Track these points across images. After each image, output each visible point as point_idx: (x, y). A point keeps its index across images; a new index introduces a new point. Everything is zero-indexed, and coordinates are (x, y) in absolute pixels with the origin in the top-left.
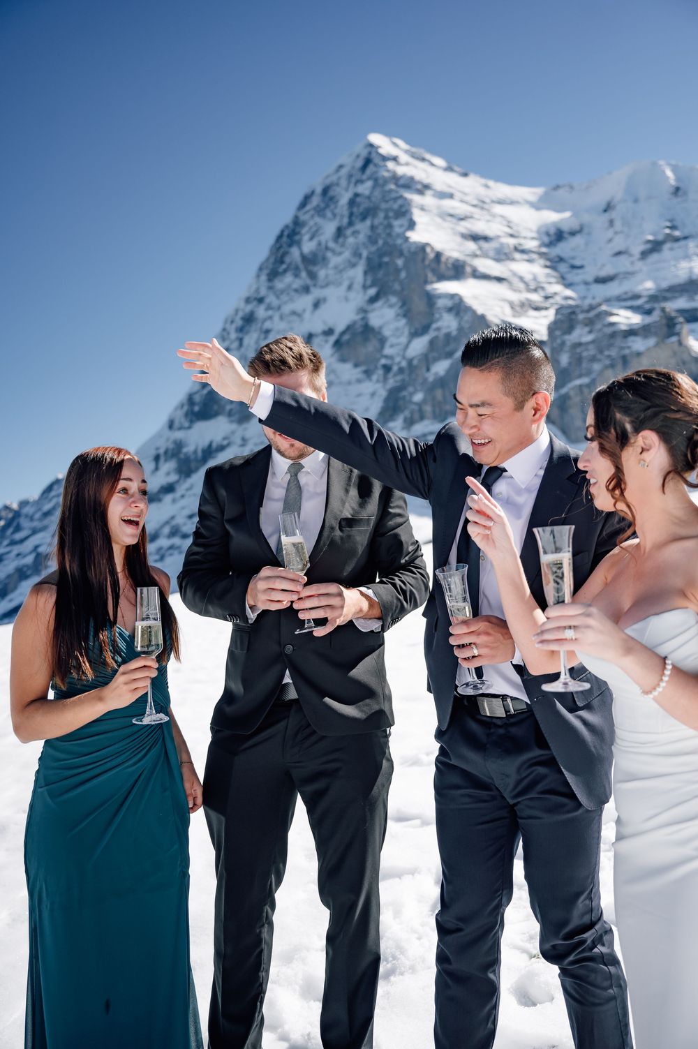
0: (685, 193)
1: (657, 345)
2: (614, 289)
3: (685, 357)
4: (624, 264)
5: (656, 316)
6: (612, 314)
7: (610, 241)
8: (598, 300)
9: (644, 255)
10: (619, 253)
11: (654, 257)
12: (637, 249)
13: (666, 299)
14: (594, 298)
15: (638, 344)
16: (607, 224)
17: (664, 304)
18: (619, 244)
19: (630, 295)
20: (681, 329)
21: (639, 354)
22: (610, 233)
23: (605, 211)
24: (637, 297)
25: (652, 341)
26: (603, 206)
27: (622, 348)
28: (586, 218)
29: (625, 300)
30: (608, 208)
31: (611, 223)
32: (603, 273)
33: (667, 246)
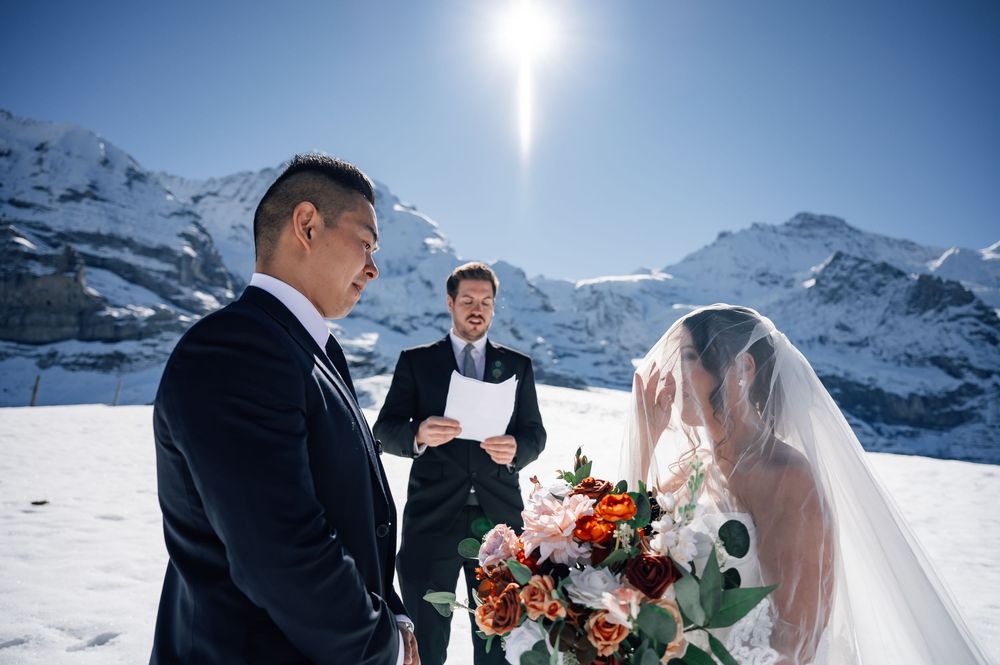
0: (112, 167)
1: (55, 274)
2: (26, 215)
3: (78, 292)
4: (40, 198)
5: (60, 251)
6: (18, 235)
7: (35, 175)
8: (7, 218)
9: (63, 199)
10: (40, 188)
11: (72, 204)
12: (58, 192)
13: (73, 241)
14: (4, 215)
15: (37, 269)
16: (35, 161)
17: (69, 244)
18: (42, 180)
19: (40, 225)
20: (80, 269)
21: (35, 277)
22: (37, 169)
23: (37, 149)
24: (48, 229)
25: (50, 270)
26: (36, 145)
27: (20, 267)
28: (16, 147)
29: (35, 228)
30: (41, 148)
31: (40, 161)
32: (19, 198)
33: (86, 200)
